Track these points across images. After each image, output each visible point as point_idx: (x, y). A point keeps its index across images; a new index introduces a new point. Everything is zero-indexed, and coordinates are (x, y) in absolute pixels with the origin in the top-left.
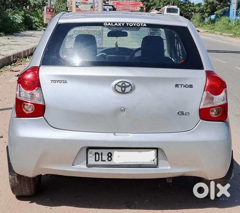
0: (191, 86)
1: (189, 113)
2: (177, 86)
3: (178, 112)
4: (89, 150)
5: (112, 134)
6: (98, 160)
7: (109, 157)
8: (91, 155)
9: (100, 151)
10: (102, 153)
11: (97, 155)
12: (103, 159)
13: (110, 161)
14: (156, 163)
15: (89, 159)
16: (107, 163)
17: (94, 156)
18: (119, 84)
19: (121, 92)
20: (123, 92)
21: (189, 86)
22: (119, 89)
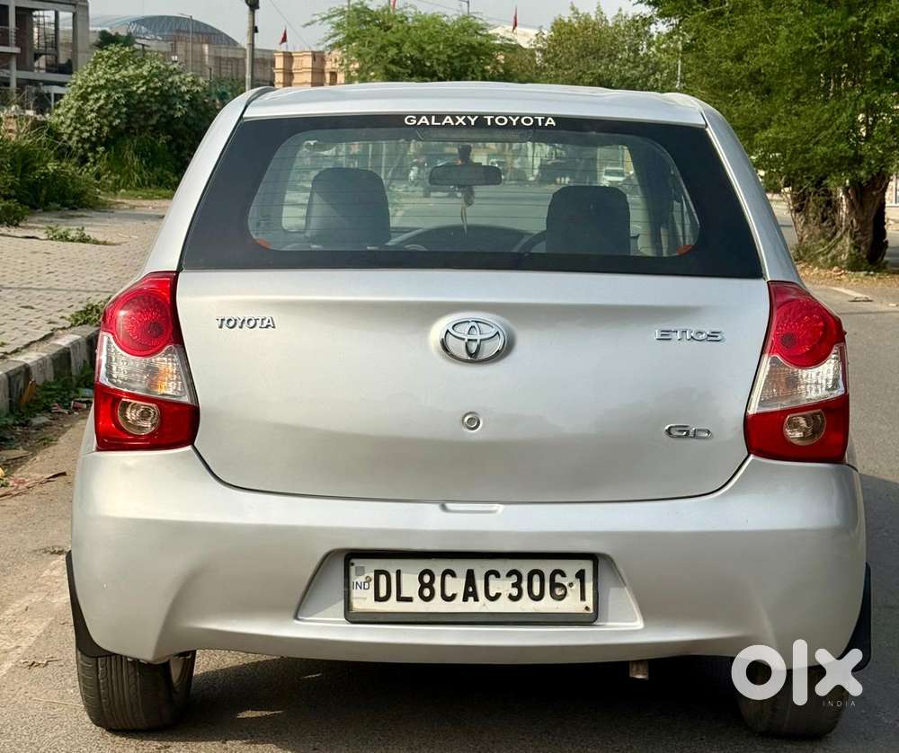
0: (713, 337)
1: (709, 432)
2: (667, 336)
3: (667, 428)
4: (353, 561)
5: (435, 506)
6: (387, 598)
7: (423, 585)
8: (361, 579)
9: (391, 566)
10: (398, 573)
11: (383, 578)
12: (404, 594)
13: (427, 599)
14: (591, 607)
15: (355, 593)
16: (418, 606)
17: (372, 583)
18: (457, 328)
19: (465, 356)
20: (474, 358)
21: (708, 336)
22: (457, 347)
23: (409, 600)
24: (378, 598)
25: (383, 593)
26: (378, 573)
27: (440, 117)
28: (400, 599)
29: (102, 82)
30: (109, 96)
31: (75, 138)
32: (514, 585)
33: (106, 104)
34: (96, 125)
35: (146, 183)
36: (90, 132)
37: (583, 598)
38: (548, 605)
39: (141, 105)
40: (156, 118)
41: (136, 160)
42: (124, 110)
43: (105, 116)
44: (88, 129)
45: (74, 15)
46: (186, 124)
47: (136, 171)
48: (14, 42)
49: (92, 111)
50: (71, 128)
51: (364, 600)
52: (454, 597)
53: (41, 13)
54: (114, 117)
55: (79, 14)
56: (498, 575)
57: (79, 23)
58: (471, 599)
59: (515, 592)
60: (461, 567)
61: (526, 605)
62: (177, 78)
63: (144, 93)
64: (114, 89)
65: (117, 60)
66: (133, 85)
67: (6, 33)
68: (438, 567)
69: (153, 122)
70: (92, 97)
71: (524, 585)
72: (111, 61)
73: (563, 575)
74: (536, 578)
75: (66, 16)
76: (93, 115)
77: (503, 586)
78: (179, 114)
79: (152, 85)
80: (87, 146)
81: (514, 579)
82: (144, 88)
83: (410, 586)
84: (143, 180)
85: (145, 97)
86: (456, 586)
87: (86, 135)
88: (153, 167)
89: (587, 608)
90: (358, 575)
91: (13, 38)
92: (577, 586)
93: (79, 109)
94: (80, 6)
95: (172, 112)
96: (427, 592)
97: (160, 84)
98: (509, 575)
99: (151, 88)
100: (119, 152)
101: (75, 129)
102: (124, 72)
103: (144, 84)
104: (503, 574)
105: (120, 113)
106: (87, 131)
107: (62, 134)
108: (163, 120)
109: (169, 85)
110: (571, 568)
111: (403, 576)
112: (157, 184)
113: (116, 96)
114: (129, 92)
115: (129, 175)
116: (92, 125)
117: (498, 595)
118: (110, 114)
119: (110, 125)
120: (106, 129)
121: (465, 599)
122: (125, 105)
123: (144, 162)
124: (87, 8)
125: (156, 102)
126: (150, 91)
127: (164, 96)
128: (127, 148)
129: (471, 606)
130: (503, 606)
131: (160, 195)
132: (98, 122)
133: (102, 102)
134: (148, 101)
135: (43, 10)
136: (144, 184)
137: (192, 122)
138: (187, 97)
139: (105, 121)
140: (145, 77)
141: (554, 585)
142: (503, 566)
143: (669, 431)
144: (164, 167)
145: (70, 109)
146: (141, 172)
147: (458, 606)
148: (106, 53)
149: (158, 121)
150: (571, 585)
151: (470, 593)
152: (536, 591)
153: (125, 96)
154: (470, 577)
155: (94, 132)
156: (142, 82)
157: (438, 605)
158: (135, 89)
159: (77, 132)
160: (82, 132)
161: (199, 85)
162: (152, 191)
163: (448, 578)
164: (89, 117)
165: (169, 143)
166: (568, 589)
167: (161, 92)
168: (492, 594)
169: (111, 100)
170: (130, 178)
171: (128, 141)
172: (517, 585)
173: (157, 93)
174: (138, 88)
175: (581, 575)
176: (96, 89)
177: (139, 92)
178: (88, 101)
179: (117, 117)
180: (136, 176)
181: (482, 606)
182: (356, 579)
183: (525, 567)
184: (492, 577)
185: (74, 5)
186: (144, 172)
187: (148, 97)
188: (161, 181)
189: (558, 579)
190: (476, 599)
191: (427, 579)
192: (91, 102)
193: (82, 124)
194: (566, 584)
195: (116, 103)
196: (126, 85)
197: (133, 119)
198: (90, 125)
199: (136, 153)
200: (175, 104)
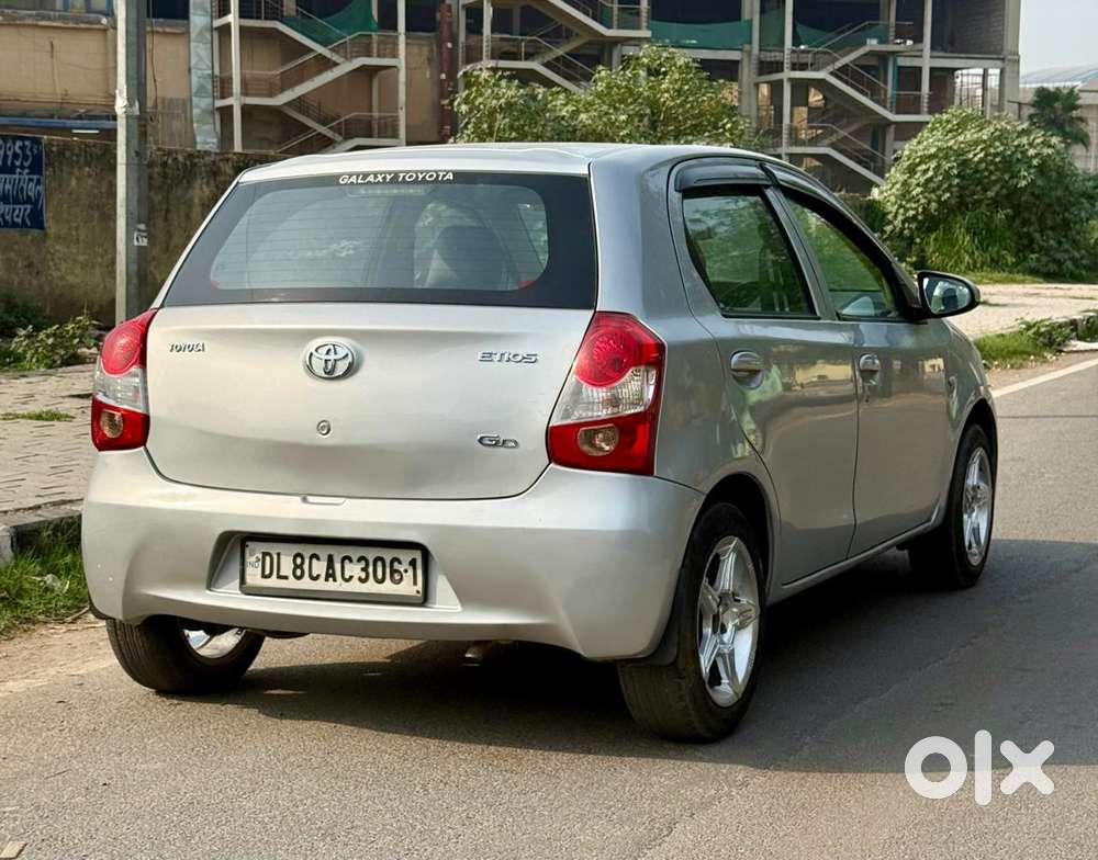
0: (529, 359)
1: (516, 442)
2: (488, 357)
3: (479, 437)
4: (249, 543)
5: (298, 499)
6: (269, 576)
7: (296, 567)
8: (253, 559)
9: (273, 548)
10: (279, 555)
11: (268, 558)
12: (282, 573)
13: (299, 578)
14: (421, 590)
15: (249, 570)
16: (292, 584)
17: (260, 563)
18: (319, 351)
19: (323, 375)
20: (330, 375)
21: (524, 358)
22: (318, 367)
23: (286, 578)
24: (264, 576)
25: (267, 572)
26: (265, 554)
27: (366, 175)
28: (279, 577)
29: (933, 150)
30: (938, 167)
31: (900, 218)
32: (362, 569)
33: (936, 175)
34: (923, 201)
35: (978, 265)
36: (916, 209)
37: (415, 583)
38: (388, 588)
39: (978, 176)
40: (996, 188)
41: (968, 238)
42: (956, 181)
43: (934, 191)
44: (914, 205)
45: (1002, 72)
46: (1032, 194)
47: (967, 252)
48: (926, 109)
49: (918, 185)
50: (896, 207)
51: (254, 577)
52: (318, 577)
53: (965, 72)
54: (943, 191)
55: (1008, 69)
56: (351, 561)
57: (1007, 81)
58: (331, 579)
59: (363, 575)
60: (323, 552)
61: (371, 587)
62: (1024, 140)
63: (981, 161)
64: (946, 157)
65: (957, 124)
66: (969, 151)
67: (918, 99)
68: (307, 551)
69: (990, 194)
70: (919, 168)
71: (371, 570)
72: (950, 126)
73: (400, 563)
74: (379, 564)
75: (994, 72)
76: (919, 189)
77: (354, 569)
78: (1023, 183)
79: (992, 150)
80: (913, 226)
81: (363, 564)
82: (982, 155)
83: (287, 566)
84: (975, 263)
85: (983, 165)
86: (320, 567)
87: (911, 213)
88: (988, 246)
89: (418, 592)
90: (251, 555)
91: (925, 105)
92: (410, 572)
93: (905, 183)
94: (1009, 60)
95: (1015, 181)
96: (298, 572)
97: (1002, 148)
98: (359, 560)
99: (990, 154)
100: (949, 231)
101: (901, 206)
102: (961, 138)
103: (982, 150)
104: (355, 559)
105: (950, 186)
106: (913, 209)
107: (888, 213)
108: (1004, 191)
109: (1013, 149)
110: (406, 556)
111: (282, 557)
112: (990, 267)
113: (947, 166)
114: (965, 160)
115: (959, 258)
116: (918, 201)
117: (351, 577)
118: (939, 187)
119: (939, 202)
120: (934, 205)
121: (327, 580)
122: (958, 176)
123: (976, 241)
124: (1017, 61)
125: (996, 170)
126: (990, 158)
127: (1006, 162)
128: (958, 226)
129: (331, 586)
130: (355, 587)
131: (990, 279)
132: (925, 198)
133: (930, 173)
134: (986, 169)
135: (968, 68)
136: (975, 267)
137: (1040, 192)
138: (1035, 162)
139: (933, 196)
140: (985, 141)
141: (393, 572)
142: (355, 553)
143: (481, 440)
144: (1001, 245)
145: (894, 184)
146: (973, 253)
147: (321, 585)
148: (945, 117)
149: (997, 193)
150: (406, 571)
151: (330, 575)
152: (380, 576)
153: (959, 165)
154: (330, 559)
155: (920, 210)
156: (979, 148)
157: (306, 584)
158: (971, 156)
159: (901, 211)
160: (907, 210)
161: (1050, 146)
162: (983, 274)
163: (314, 561)
164: (914, 193)
165: (1009, 218)
166: (404, 574)
167: (1004, 158)
168: (347, 577)
169: (942, 171)
170: (959, 261)
171: (959, 218)
172: (365, 569)
173: (997, 160)
174: (975, 155)
175: (413, 563)
176: (925, 159)
177: (976, 159)
178: (916, 173)
179: (947, 190)
180: (967, 258)
181: (337, 586)
182: (250, 559)
183: (371, 554)
184: (347, 561)
185: (1003, 59)
186: (977, 253)
187: (987, 164)
188: (997, 262)
189: (396, 565)
190: (335, 580)
191: (299, 561)
192: (919, 174)
193: (908, 201)
194: (402, 570)
195: (947, 176)
196: (960, 153)
197: (967, 192)
198: (915, 202)
199: (968, 231)
200: (1020, 171)
